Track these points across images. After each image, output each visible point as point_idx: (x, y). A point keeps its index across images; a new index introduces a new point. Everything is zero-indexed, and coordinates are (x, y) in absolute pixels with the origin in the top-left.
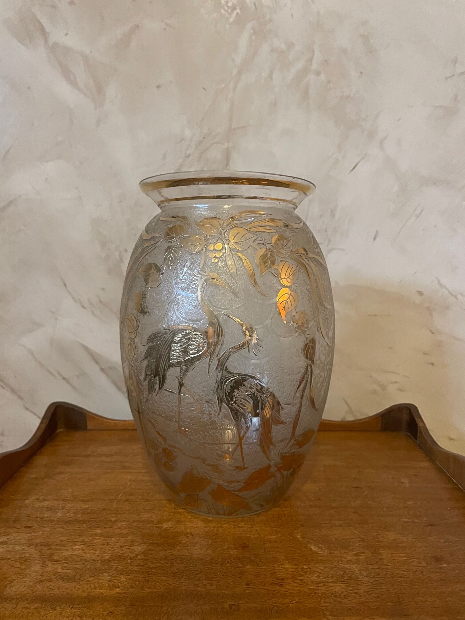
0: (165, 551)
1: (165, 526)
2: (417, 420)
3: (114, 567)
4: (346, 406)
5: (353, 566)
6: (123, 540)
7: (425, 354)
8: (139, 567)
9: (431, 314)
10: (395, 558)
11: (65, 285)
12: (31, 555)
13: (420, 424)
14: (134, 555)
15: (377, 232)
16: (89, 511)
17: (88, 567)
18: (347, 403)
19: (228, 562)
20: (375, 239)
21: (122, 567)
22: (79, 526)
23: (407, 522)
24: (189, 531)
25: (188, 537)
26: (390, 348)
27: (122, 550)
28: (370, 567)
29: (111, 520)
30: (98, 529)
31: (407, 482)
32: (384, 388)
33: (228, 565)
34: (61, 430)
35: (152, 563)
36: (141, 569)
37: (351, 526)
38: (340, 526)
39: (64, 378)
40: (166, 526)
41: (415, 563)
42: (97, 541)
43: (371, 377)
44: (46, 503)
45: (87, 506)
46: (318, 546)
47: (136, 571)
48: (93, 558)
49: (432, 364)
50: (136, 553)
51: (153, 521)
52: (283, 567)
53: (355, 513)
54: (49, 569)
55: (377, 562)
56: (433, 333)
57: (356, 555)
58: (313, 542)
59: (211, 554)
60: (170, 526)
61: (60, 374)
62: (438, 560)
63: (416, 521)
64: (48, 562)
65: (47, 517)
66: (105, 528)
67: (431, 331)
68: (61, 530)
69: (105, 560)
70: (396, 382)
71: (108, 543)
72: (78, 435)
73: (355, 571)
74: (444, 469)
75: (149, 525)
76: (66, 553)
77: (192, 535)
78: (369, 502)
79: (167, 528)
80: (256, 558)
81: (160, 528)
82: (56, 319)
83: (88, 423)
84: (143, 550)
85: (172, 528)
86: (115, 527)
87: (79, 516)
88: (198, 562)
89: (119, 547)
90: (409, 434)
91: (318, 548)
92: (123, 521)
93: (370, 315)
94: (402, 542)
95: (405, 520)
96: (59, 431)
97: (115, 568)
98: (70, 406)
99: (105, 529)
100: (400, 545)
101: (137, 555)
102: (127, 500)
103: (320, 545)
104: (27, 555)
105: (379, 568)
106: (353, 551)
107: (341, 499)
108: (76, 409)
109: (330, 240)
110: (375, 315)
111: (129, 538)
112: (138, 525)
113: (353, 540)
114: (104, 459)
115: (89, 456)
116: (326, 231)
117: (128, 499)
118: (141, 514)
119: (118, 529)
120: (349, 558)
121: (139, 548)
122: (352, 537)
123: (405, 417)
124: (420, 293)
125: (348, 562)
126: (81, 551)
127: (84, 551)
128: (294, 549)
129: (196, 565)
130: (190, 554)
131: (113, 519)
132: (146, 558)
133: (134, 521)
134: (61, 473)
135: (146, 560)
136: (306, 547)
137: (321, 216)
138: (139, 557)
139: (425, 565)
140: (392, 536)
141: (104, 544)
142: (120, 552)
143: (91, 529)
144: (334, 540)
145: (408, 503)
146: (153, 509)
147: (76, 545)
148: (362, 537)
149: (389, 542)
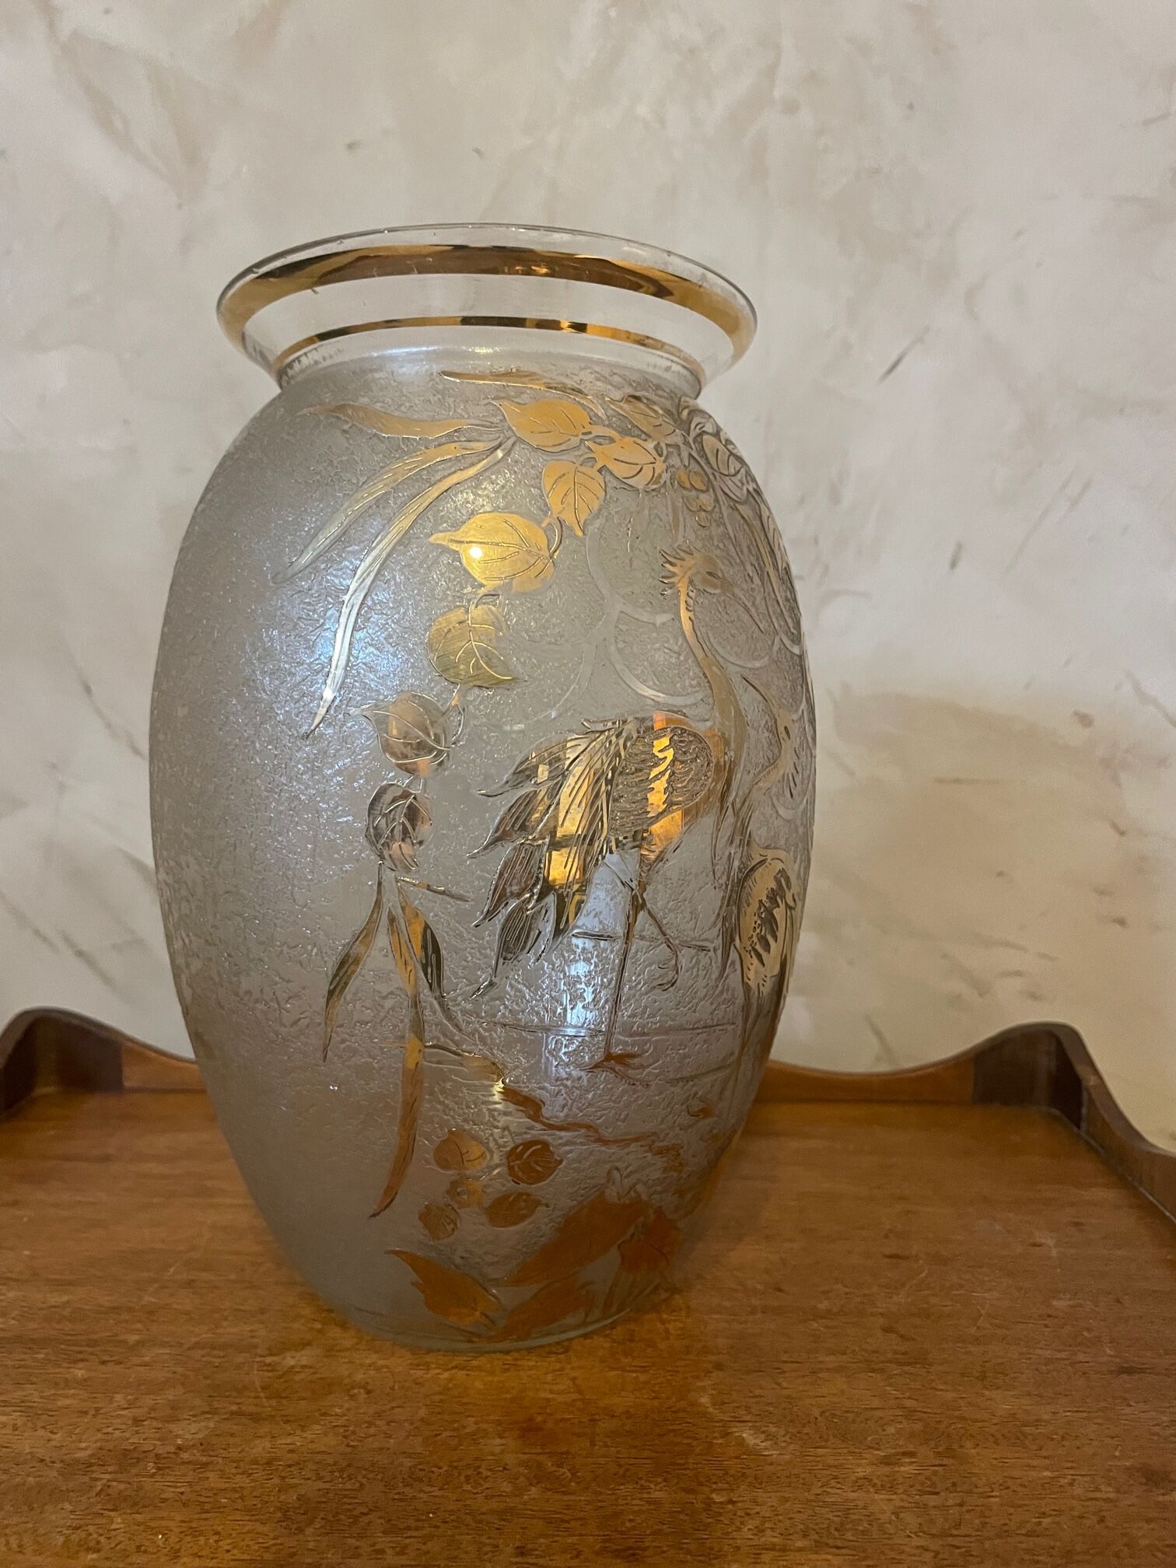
0: (273, 1437)
1: (290, 1360)
2: (1081, 1069)
3: (99, 1483)
4: (875, 1041)
5: (876, 1496)
6: (148, 1401)
7: (1101, 892)
8: (176, 1487)
9: (1115, 779)
10: (1016, 1473)
11: (88, 690)
13: (1091, 1081)
14: (172, 1449)
15: (959, 547)
16: (66, 1312)
17: (18, 1480)
18: (878, 1033)
19: (468, 1478)
20: (953, 564)
21: (122, 1486)
22: (23, 1356)
23: (1049, 1361)
24: (359, 1377)
25: (352, 1397)
26: (1000, 874)
27: (137, 1432)
28: (932, 1501)
29: (125, 1342)
30: (80, 1365)
31: (1051, 1242)
32: (983, 989)
33: (467, 1487)
34: (50, 1090)
35: (222, 1474)
36: (182, 1493)
37: (873, 1371)
38: (839, 1369)
39: (80, 954)
40: (292, 1363)
41: (1078, 1491)
42: (68, 1402)
43: (944, 956)
45: (65, 1298)
46: (764, 1432)
47: (164, 1500)
48: (41, 1452)
49: (1122, 922)
50: (179, 1442)
51: (256, 1347)
52: (645, 1496)
53: (887, 1330)
55: (954, 1484)
56: (1122, 833)
57: (886, 1461)
58: (748, 1418)
59: (419, 1450)
60: (304, 1361)
61: (67, 940)
62: (1153, 1478)
63: (1081, 1357)
66: (104, 1363)
67: (1115, 826)
69: (77, 1461)
70: (1019, 974)
71: (97, 1410)
72: (94, 1103)
73: (883, 1512)
74: (1162, 1208)
75: (240, 1358)
77: (368, 1392)
78: (934, 1300)
79: (292, 1367)
80: (560, 1466)
81: (271, 1367)
82: (62, 788)
83: (127, 1071)
84: (201, 1436)
85: (311, 1367)
86: (136, 1360)
87: (32, 1325)
88: (371, 1476)
89: (130, 1422)
90: (1056, 1112)
91: (763, 1436)
92: (163, 1345)
93: (940, 781)
94: (1038, 1422)
95: (1047, 1353)
96: (41, 1090)
97: (99, 1488)
98: (75, 1022)
99: (102, 1367)
100: (1027, 1429)
101: (180, 1448)
102: (190, 1284)
103: (773, 1429)
105: (961, 1505)
106: (878, 1450)
107: (847, 1290)
108: (93, 1029)
109: (827, 568)
110: (957, 781)
111: (171, 1395)
112: (203, 1356)
113: (880, 1413)
114: (153, 1167)
115: (106, 1159)
116: (816, 541)
117: (193, 1281)
118: (225, 1324)
119: (142, 1369)
120: (861, 1472)
121: (194, 1428)
122: (876, 1403)
123: (1045, 1063)
124: (1085, 720)
125: (859, 1485)
126: (8, 1430)
127: (17, 1432)
128: (685, 1441)
129: (362, 1485)
130: (349, 1450)
131: (133, 1338)
132: (204, 1459)
133: (197, 1346)
134: (14, 1204)
135: (204, 1465)
136: (726, 1434)
137: (802, 501)
138: (185, 1456)
139: (1112, 1496)
140: (1003, 1403)
141: (86, 1413)
142: (127, 1439)
143: (59, 1366)
144: (816, 1412)
145: (1055, 1303)
146: (263, 1311)
148: (909, 1403)
149: (994, 1421)
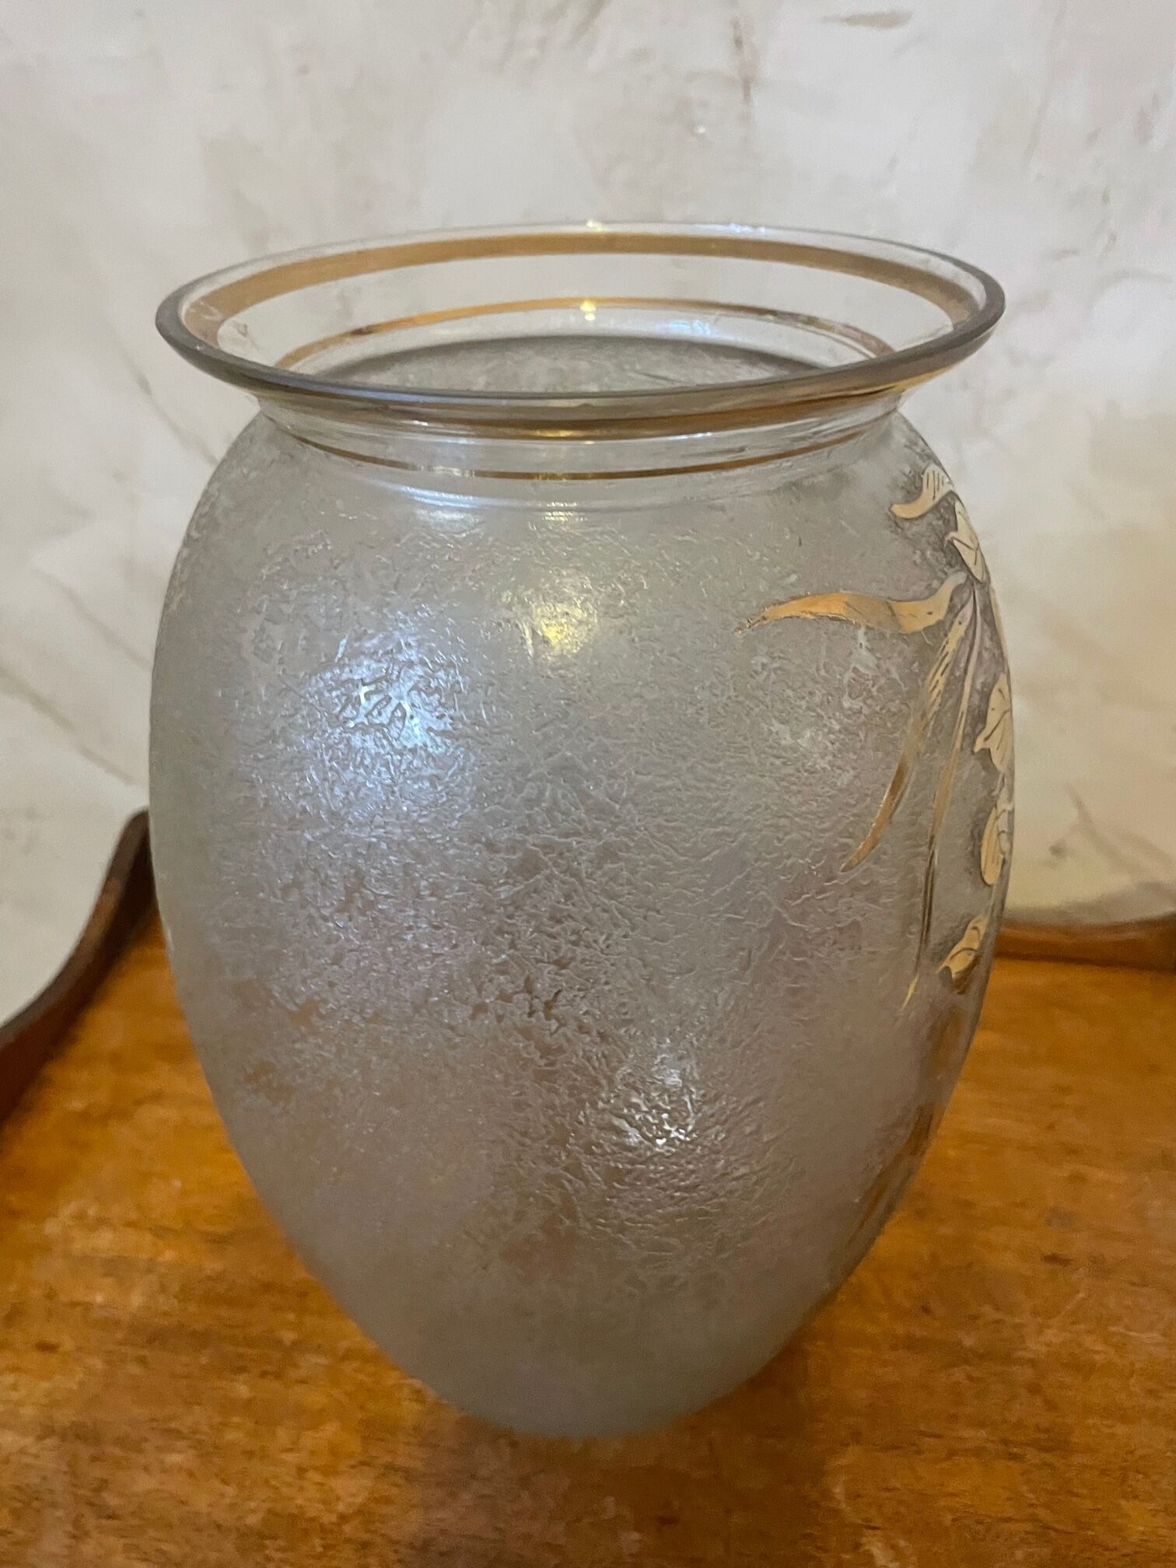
4: (1074, 813)
6: (309, 1440)
12: (44, 1478)
14: (335, 1518)
18: (1079, 805)
22: (188, 1360)
27: (301, 1489)
29: (279, 1343)
30: (242, 1377)
37: (1012, 1457)
38: (979, 1452)
42: (235, 1436)
44: (104, 1241)
45: (220, 1266)
48: (217, 1514)
50: (341, 1507)
53: (1033, 1390)
54: (88, 1548)
58: (880, 1522)
59: (562, 1541)
64: (90, 1521)
65: (102, 1307)
66: (264, 1375)
68: (134, 1369)
69: (250, 1530)
71: (263, 1449)
76: (144, 1483)
78: (1087, 1340)
82: (132, 500)
84: (359, 1500)
86: (291, 1374)
87: (193, 1309)
89: (294, 1472)
92: (318, 1350)
99: (262, 1382)
101: (342, 1517)
103: (902, 1543)
104: (34, 1480)
111: (329, 1432)
113: (1012, 1526)
119: (300, 1389)
121: (353, 1486)
126: (184, 1477)
127: (192, 1482)
131: (288, 1336)
132: (366, 1536)
134: (157, 1097)
136: (856, 1547)
138: (348, 1530)
142: (294, 1499)
143: (223, 1377)
144: (948, 1520)
147: (171, 1450)
148: (1042, 1513)
149: (1125, 1551)
